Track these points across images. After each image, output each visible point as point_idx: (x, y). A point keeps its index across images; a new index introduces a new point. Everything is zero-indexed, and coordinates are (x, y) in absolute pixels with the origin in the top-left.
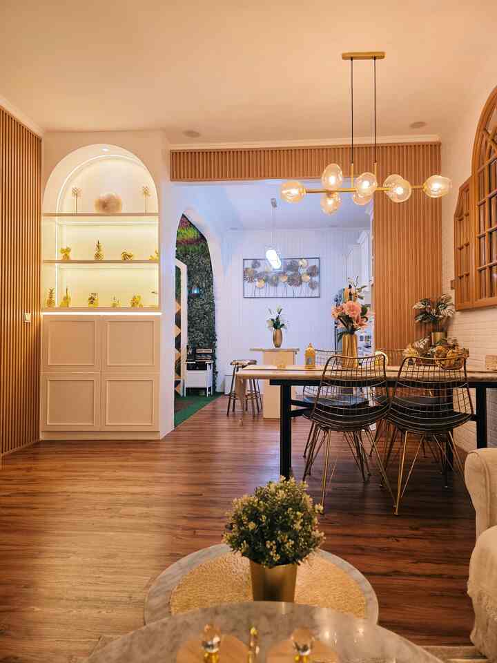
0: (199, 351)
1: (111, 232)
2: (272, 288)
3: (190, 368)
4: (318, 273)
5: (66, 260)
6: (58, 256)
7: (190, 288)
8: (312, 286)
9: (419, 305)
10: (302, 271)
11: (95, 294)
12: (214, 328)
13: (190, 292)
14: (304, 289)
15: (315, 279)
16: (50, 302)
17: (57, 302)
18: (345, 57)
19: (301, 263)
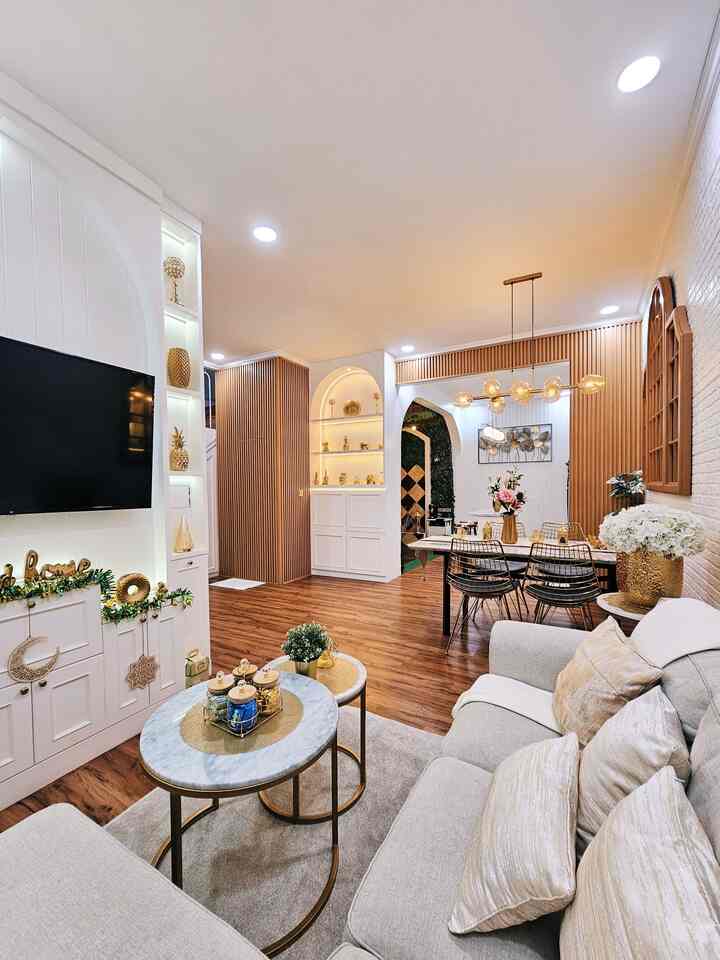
0: (440, 510)
1: (356, 427)
2: (505, 454)
3: (432, 524)
4: (551, 439)
5: (326, 451)
6: (321, 449)
7: (433, 456)
8: (545, 451)
9: (614, 480)
10: (534, 437)
11: (344, 474)
12: (452, 491)
13: (432, 460)
14: (535, 455)
15: (548, 444)
16: (316, 482)
17: (321, 480)
18: (505, 283)
19: (532, 430)
